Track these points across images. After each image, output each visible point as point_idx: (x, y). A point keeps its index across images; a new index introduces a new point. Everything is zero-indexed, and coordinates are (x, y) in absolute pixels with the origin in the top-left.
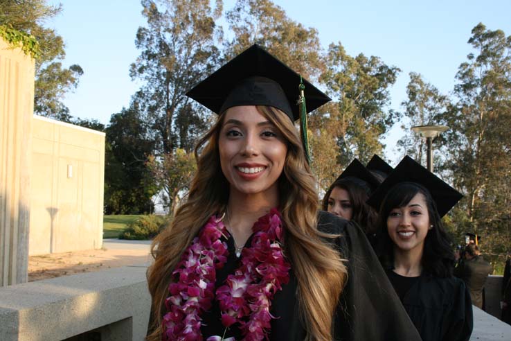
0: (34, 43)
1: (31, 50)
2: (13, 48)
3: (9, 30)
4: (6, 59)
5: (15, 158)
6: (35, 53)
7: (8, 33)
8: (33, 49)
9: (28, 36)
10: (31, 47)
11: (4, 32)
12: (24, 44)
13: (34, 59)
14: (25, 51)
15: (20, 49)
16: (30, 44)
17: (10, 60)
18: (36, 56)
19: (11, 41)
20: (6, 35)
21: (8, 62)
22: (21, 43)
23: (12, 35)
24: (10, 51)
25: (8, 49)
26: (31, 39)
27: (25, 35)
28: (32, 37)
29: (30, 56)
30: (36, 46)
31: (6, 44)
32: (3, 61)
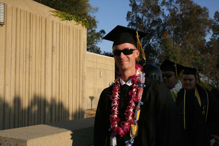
0: (86, 22)
1: (85, 24)
2: (78, 24)
3: (76, 17)
4: (76, 29)
5: (80, 69)
6: (87, 25)
7: (76, 18)
9: (84, 19)
11: (74, 18)
12: (82, 22)
13: (86, 28)
14: (83, 25)
15: (80, 25)
17: (77, 29)
18: (87, 27)
19: (77, 22)
20: (75, 19)
21: (76, 30)
22: (81, 22)
23: (78, 19)
24: (77, 25)
25: (76, 25)
26: (85, 20)
27: (82, 18)
28: (85, 19)
29: (85, 27)
31: (75, 23)
32: (74, 29)
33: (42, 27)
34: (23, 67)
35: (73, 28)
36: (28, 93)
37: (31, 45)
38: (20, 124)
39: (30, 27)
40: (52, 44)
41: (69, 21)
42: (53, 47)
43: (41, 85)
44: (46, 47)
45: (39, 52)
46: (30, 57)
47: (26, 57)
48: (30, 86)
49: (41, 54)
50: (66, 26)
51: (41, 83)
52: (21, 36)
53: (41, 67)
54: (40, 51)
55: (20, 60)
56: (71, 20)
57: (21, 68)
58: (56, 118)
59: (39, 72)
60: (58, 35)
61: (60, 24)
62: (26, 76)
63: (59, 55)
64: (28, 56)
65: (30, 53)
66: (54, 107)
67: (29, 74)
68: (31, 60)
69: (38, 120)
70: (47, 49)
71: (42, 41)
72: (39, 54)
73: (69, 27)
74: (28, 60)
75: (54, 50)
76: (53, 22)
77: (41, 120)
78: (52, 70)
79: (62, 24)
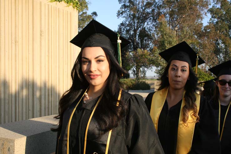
1: (76, 6)
2: (68, 6)
4: (66, 11)
8: (77, 6)
10: (76, 5)
13: (78, 11)
14: (74, 7)
15: (71, 7)
16: (76, 4)
17: (67, 11)
18: (78, 9)
19: (67, 3)
20: (66, 0)
21: (67, 12)
22: (72, 4)
23: (68, 0)
24: (67, 7)
25: (66, 7)
26: (76, 2)
29: (76, 9)
30: (78, 5)
31: (65, 4)
32: (65, 12)
33: (28, 9)
34: (9, 53)
35: (63, 10)
36: (14, 82)
37: (17, 28)
38: (7, 115)
39: (16, 10)
40: (41, 28)
41: (58, 2)
42: (41, 31)
43: (28, 72)
44: (34, 31)
45: (26, 37)
46: (16, 42)
47: (12, 42)
48: (17, 74)
49: (28, 39)
50: (55, 8)
51: (29, 70)
52: (6, 19)
53: (29, 54)
54: (27, 35)
55: (5, 45)
56: (61, 1)
57: (7, 54)
58: (46, 108)
59: (26, 58)
60: (47, 18)
61: (48, 5)
62: (12, 63)
63: (49, 40)
64: (14, 42)
65: (16, 38)
66: (43, 97)
67: (16, 61)
68: (17, 45)
69: (26, 110)
70: (34, 33)
71: (29, 24)
72: (26, 38)
73: (59, 9)
74: (14, 45)
75: (42, 34)
76: (41, 3)
77: (29, 110)
78: (41, 56)
79: (51, 6)
